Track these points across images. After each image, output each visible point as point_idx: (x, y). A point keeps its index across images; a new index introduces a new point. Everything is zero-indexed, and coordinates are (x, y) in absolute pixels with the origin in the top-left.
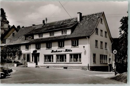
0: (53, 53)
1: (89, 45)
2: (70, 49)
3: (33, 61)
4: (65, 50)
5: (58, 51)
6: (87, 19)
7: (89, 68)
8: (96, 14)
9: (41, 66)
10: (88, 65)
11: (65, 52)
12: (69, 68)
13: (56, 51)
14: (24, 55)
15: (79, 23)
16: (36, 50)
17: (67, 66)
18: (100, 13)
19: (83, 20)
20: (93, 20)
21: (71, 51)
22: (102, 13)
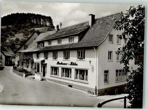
0: (59, 65)
1: (97, 59)
2: (75, 63)
3: (41, 72)
4: (70, 63)
5: (63, 63)
6: (101, 22)
7: (97, 92)
8: (112, 16)
9: (48, 79)
10: (96, 88)
11: (70, 65)
12: (74, 87)
13: (62, 64)
14: (35, 64)
15: (91, 27)
16: (45, 59)
17: (72, 84)
18: (117, 14)
19: (95, 23)
20: (107, 24)
21: (77, 65)
22: (119, 13)
